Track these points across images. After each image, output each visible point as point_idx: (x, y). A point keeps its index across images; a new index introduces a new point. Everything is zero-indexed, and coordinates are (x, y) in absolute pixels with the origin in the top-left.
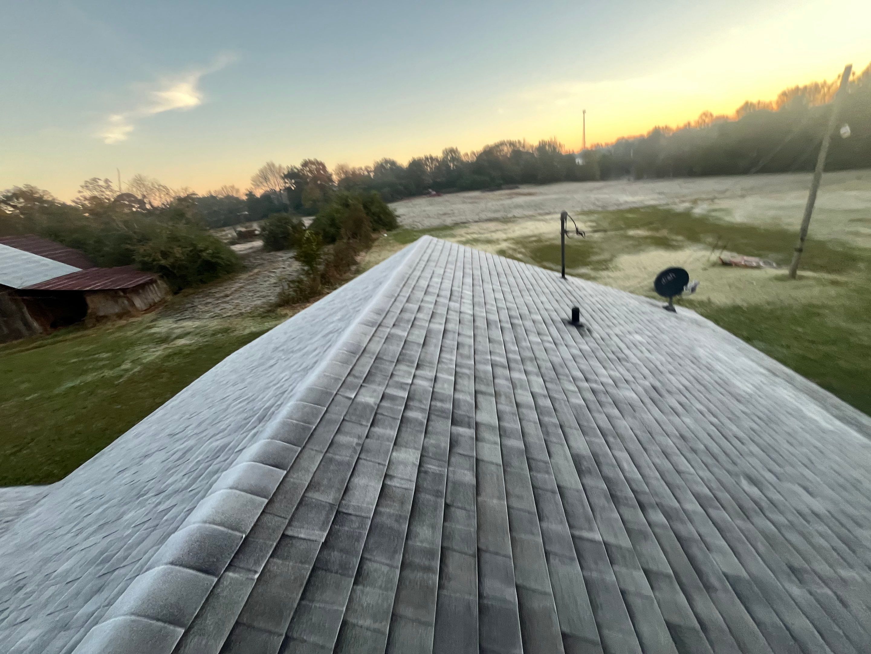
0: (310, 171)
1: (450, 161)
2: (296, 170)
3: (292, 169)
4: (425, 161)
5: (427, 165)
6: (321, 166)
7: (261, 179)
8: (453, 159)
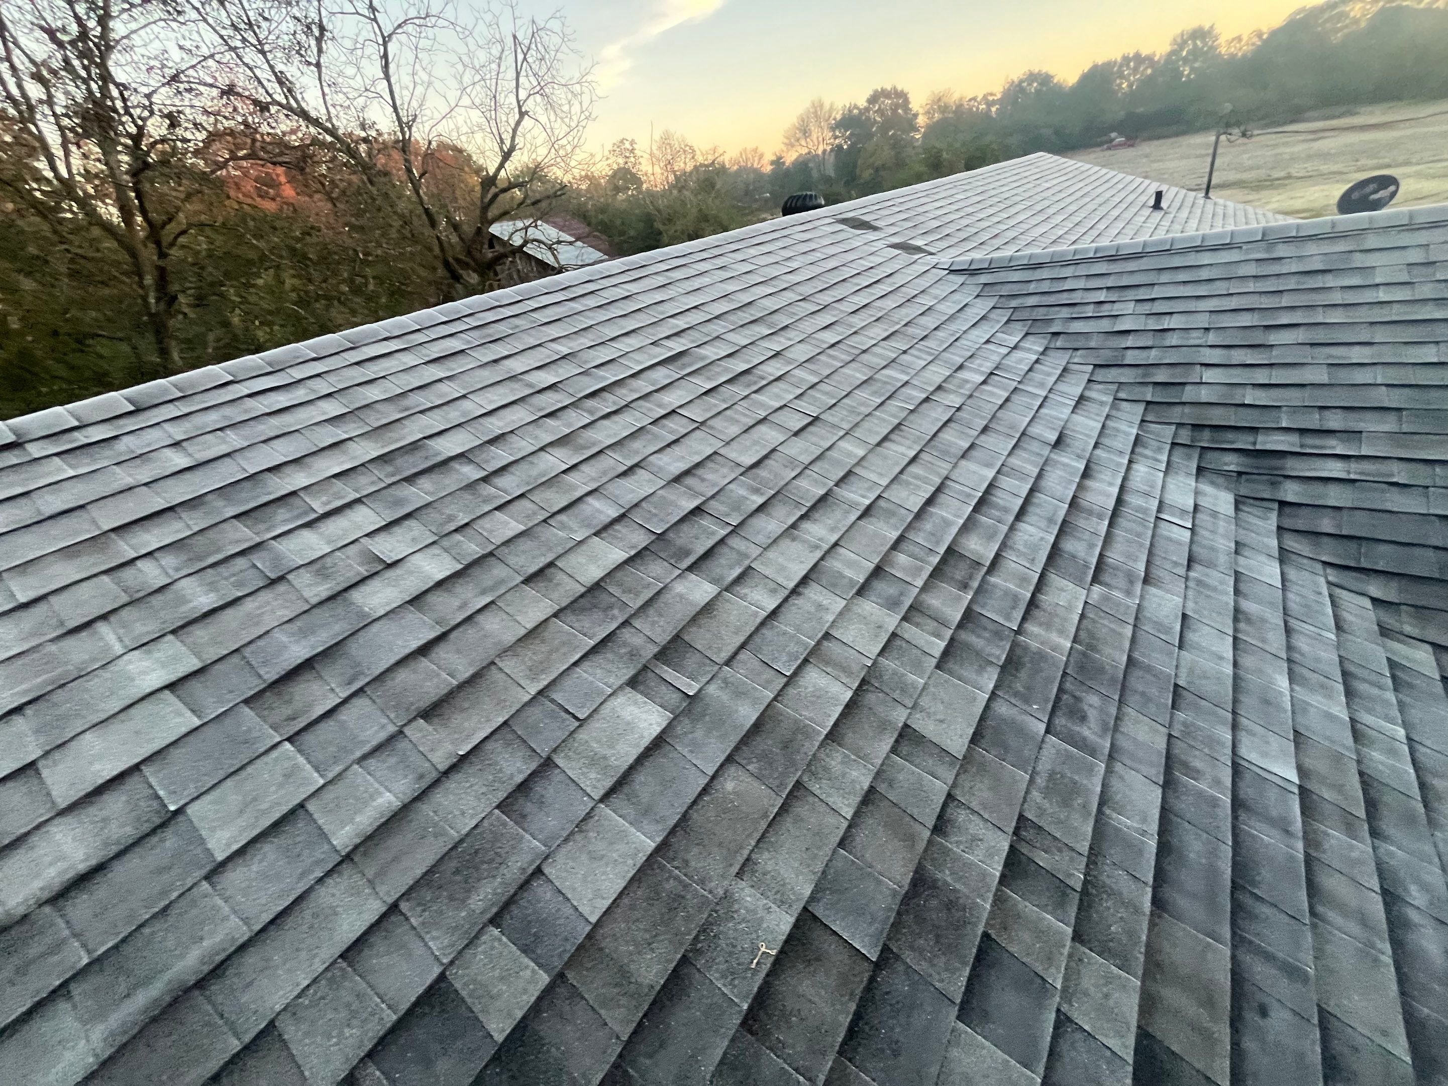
0: (880, 111)
1: (1185, 60)
2: (856, 111)
3: (850, 111)
4: (1121, 66)
5: (1122, 76)
6: (901, 98)
7: (799, 135)
8: (1196, 53)
